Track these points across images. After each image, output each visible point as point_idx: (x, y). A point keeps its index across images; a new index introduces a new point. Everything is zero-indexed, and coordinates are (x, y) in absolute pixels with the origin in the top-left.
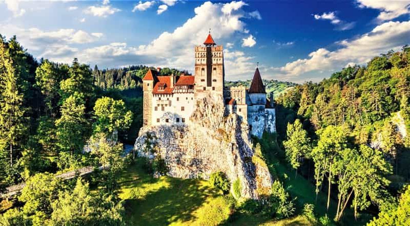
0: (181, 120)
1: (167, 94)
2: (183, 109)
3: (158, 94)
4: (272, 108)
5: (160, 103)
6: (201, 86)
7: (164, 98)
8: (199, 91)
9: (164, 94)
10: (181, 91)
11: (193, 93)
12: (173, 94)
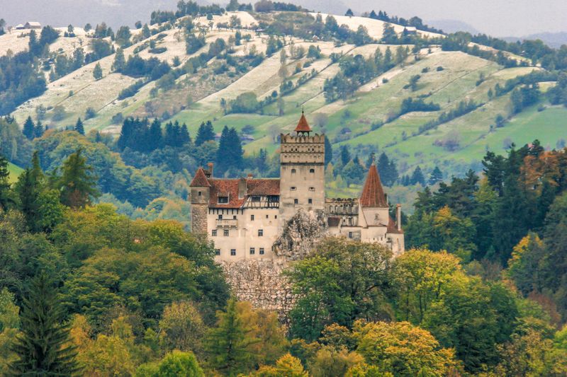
0: (257, 251)
1: (233, 209)
2: (260, 233)
3: (218, 209)
4: (399, 233)
5: (223, 224)
6: (290, 198)
7: (228, 216)
8: (288, 204)
9: (228, 209)
10: (257, 204)
11: (278, 208)
12: (243, 209)
